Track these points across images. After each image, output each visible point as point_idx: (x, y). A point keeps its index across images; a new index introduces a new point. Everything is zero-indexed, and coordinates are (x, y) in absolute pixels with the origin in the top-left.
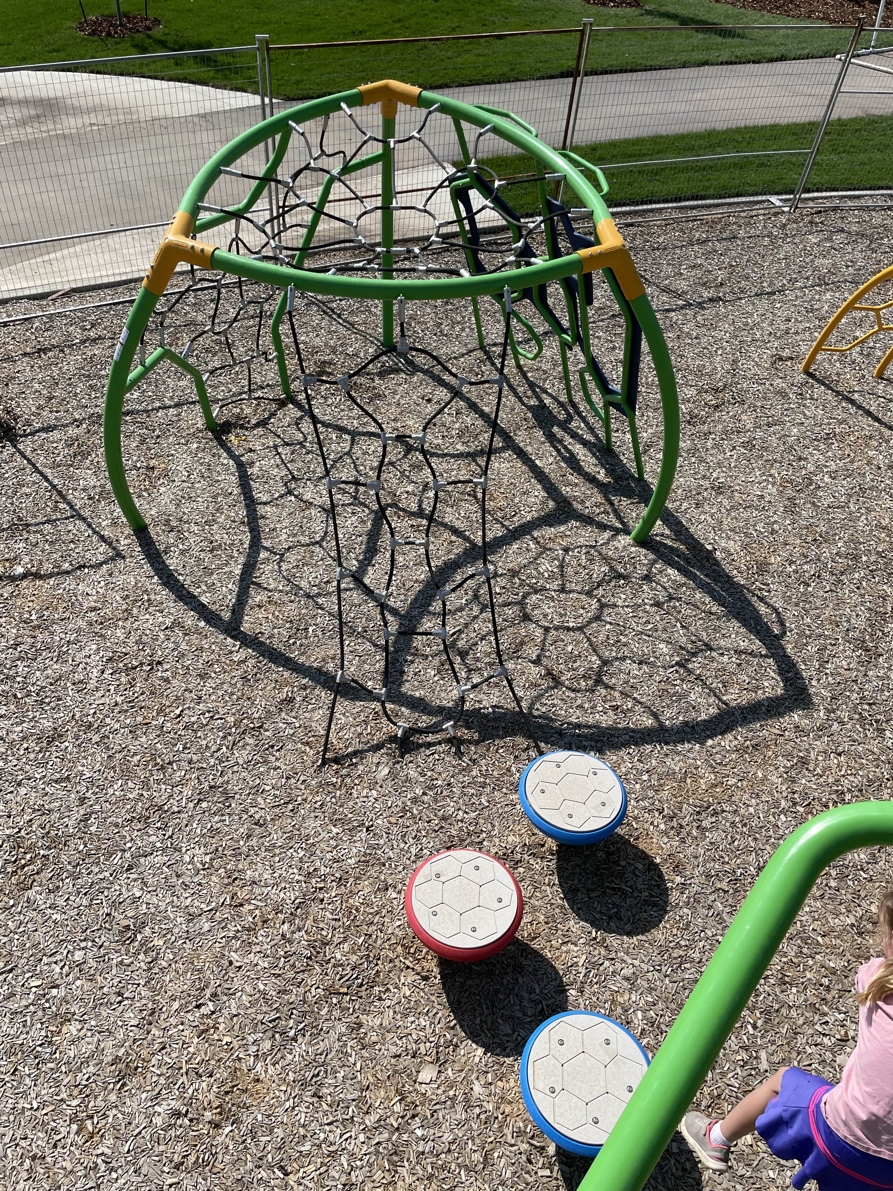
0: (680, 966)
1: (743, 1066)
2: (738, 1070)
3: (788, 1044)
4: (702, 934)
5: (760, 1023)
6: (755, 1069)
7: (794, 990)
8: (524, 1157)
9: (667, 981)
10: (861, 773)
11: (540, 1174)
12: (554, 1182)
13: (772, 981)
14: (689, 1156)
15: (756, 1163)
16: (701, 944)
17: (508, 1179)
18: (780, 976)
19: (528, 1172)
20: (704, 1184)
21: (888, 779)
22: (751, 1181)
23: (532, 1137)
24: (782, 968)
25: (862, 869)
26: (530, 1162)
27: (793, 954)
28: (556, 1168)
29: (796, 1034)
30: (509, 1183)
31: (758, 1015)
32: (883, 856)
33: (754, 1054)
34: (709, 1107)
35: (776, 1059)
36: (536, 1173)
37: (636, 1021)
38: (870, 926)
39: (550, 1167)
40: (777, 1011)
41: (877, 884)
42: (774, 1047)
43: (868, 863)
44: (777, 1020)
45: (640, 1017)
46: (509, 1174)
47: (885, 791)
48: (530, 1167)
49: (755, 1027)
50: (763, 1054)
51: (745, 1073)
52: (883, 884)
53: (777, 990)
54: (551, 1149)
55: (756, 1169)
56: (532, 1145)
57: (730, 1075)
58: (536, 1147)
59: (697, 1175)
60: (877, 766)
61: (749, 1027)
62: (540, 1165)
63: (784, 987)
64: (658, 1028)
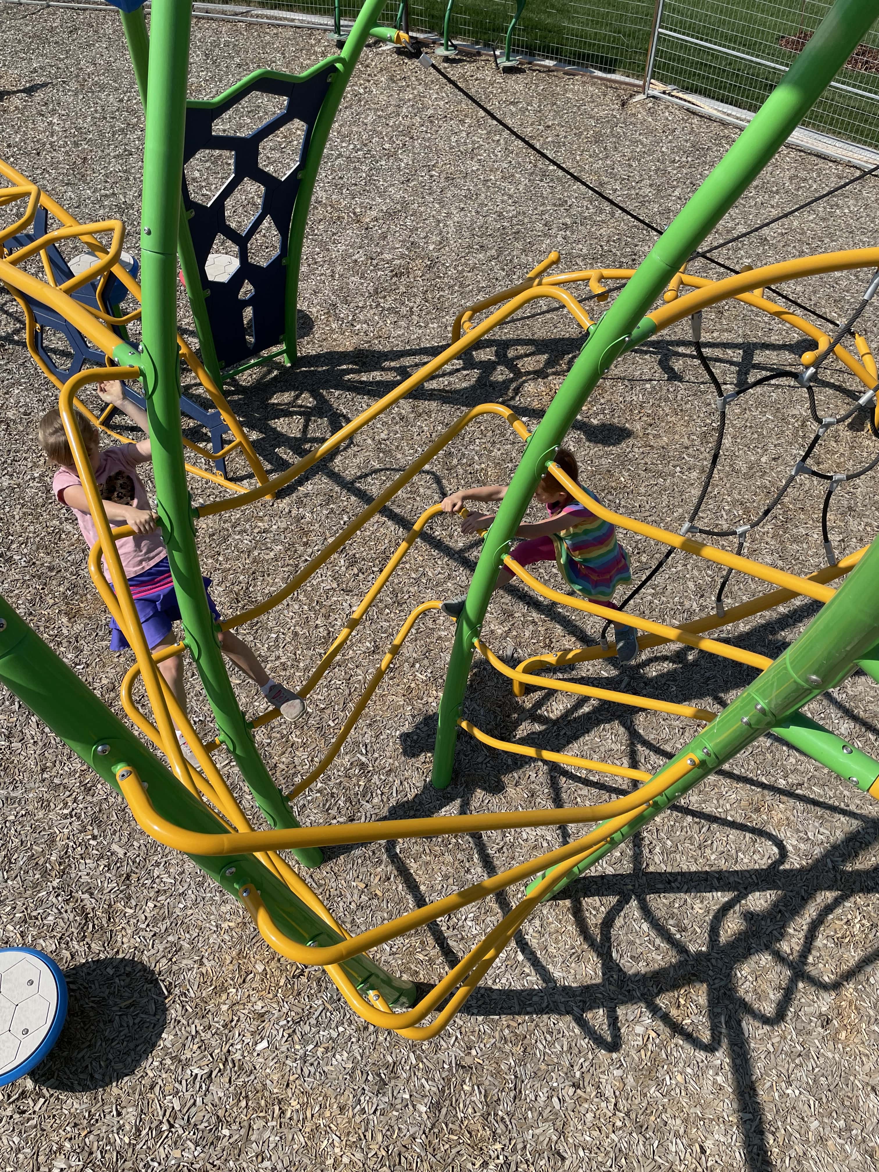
0: (11, 863)
1: (109, 869)
2: (108, 875)
3: (124, 822)
4: (8, 824)
5: (96, 832)
6: (117, 862)
7: (99, 786)
8: (16, 1116)
9: (10, 882)
10: (20, 602)
11: (37, 1109)
12: (52, 1100)
13: (81, 798)
14: (124, 963)
15: (166, 912)
16: (13, 831)
17: (19, 1143)
18: (83, 788)
19: (29, 1120)
20: (148, 965)
21: (43, 589)
22: (173, 925)
23: (9, 1097)
24: (80, 782)
25: (76, 664)
26: (24, 1112)
27: (79, 765)
28: (45, 1091)
29: (124, 810)
30: (23, 1143)
31: (91, 828)
32: (82, 642)
33: (108, 853)
34: (109, 920)
35: (124, 840)
36: (34, 1112)
37: (12, 934)
38: (112, 695)
39: (40, 1095)
40: (100, 811)
41: (94, 664)
42: (117, 834)
43: (77, 657)
44: (105, 816)
45: (12, 928)
46: (16, 1139)
47: (48, 598)
48: (26, 1115)
49: (94, 838)
50: (115, 847)
51: (114, 872)
52: (98, 660)
53: (89, 798)
54: (29, 1084)
55: (170, 914)
56: (13, 1102)
57: (106, 885)
58: (17, 1099)
59: (140, 967)
60: (28, 587)
61: (91, 842)
62: (32, 1104)
63: (91, 792)
64: (31, 919)
